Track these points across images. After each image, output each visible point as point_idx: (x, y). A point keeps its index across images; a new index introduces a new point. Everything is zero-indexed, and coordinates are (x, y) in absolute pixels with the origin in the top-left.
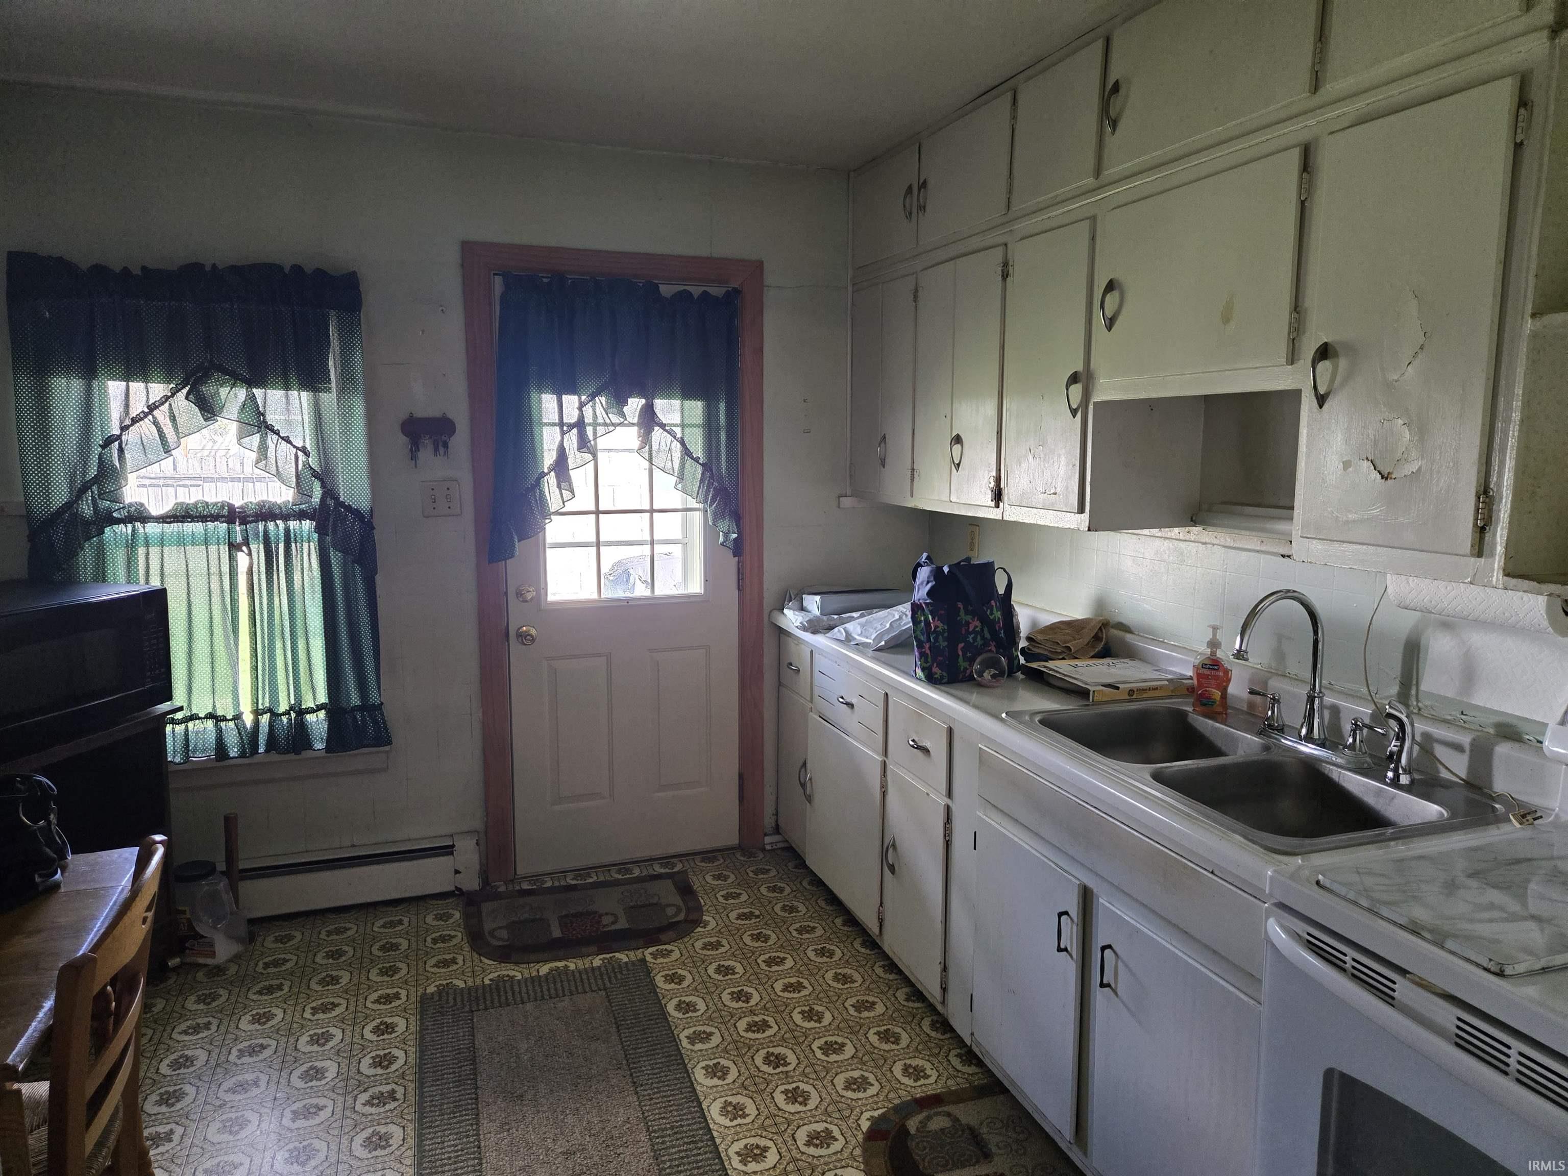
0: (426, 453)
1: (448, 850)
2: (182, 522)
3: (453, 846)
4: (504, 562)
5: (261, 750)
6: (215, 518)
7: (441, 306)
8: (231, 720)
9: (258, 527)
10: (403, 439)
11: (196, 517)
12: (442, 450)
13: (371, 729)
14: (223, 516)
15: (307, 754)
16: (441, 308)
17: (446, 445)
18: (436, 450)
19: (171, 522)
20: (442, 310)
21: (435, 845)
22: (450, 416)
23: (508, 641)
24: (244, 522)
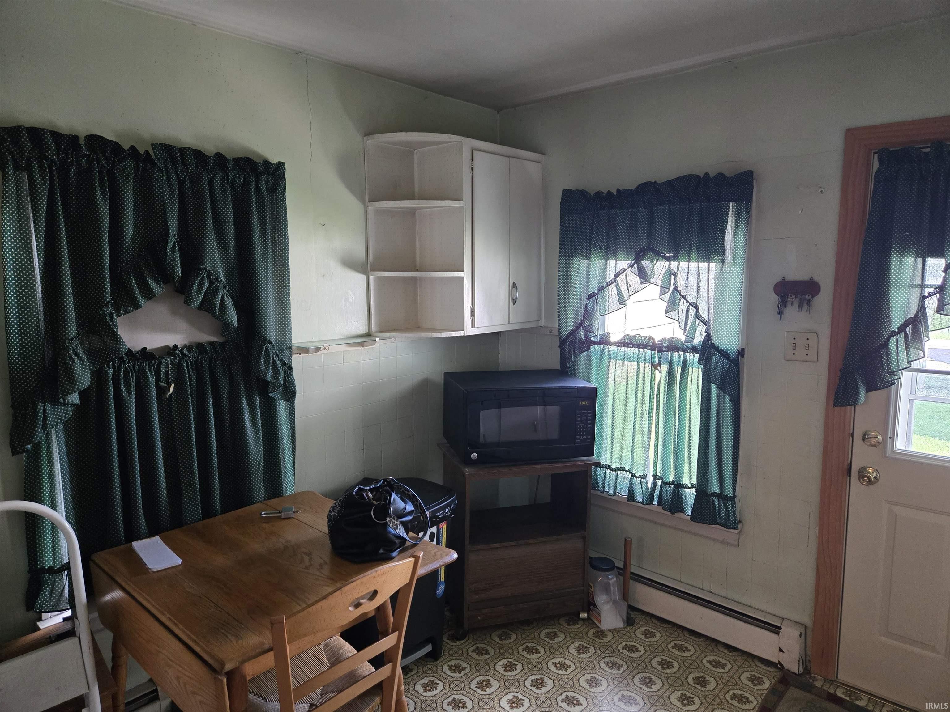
0: (791, 311)
1: (776, 629)
2: (627, 347)
3: (780, 628)
4: (853, 407)
5: (655, 503)
6: (644, 346)
7: (821, 188)
8: (638, 477)
9: (668, 355)
10: (774, 298)
11: (635, 345)
12: (806, 306)
13: (724, 514)
14: (649, 346)
15: (681, 515)
16: (820, 190)
17: (809, 302)
18: (801, 306)
19: (621, 347)
20: (822, 191)
21: (765, 620)
22: (817, 279)
23: (850, 476)
24: (660, 351)
